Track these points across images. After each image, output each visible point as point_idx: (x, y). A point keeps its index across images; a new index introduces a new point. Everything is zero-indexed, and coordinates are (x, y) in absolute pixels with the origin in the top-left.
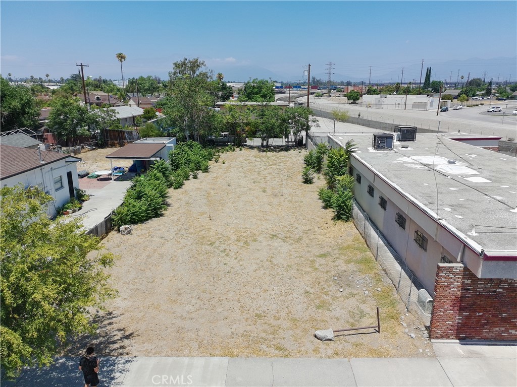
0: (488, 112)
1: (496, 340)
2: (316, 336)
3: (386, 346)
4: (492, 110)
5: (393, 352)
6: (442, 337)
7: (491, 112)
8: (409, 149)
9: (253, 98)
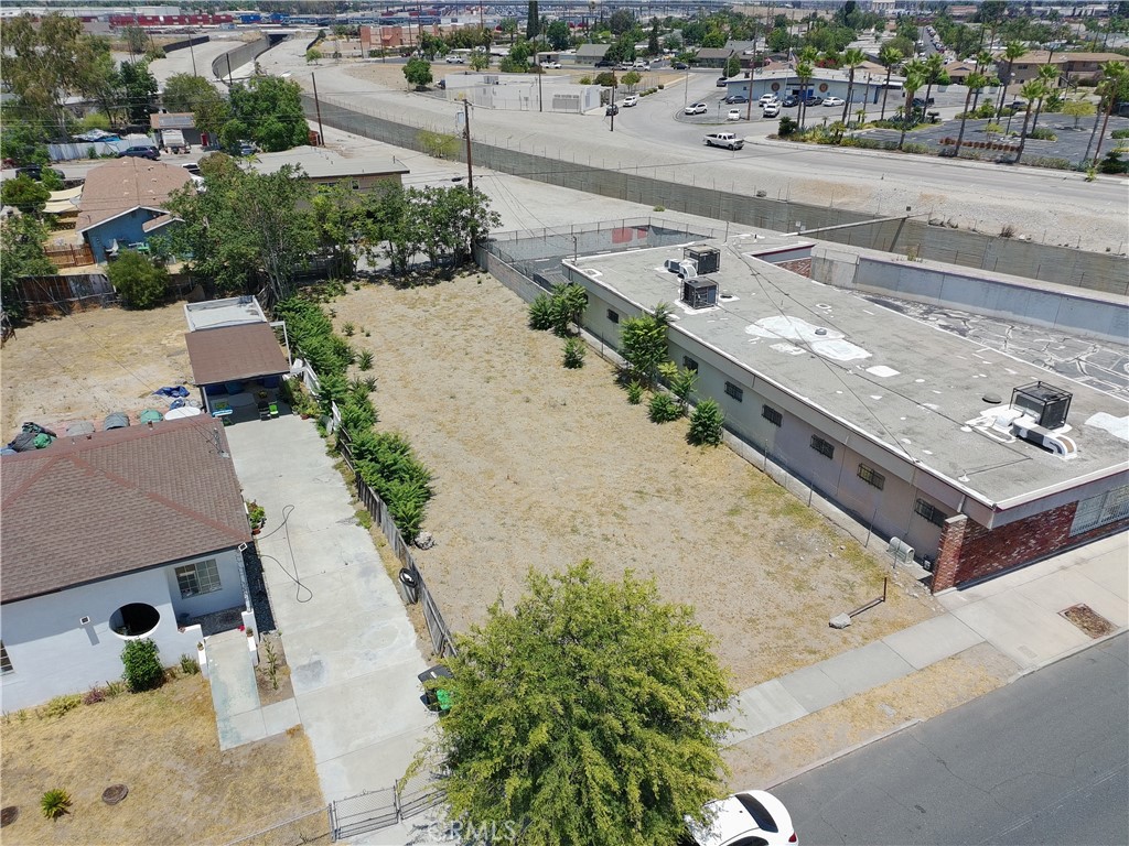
0: (687, 114)
1: (982, 576)
2: (832, 626)
3: (900, 614)
4: (692, 110)
5: (910, 618)
6: (942, 588)
7: (692, 114)
8: (734, 298)
9: (259, 124)
